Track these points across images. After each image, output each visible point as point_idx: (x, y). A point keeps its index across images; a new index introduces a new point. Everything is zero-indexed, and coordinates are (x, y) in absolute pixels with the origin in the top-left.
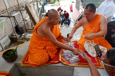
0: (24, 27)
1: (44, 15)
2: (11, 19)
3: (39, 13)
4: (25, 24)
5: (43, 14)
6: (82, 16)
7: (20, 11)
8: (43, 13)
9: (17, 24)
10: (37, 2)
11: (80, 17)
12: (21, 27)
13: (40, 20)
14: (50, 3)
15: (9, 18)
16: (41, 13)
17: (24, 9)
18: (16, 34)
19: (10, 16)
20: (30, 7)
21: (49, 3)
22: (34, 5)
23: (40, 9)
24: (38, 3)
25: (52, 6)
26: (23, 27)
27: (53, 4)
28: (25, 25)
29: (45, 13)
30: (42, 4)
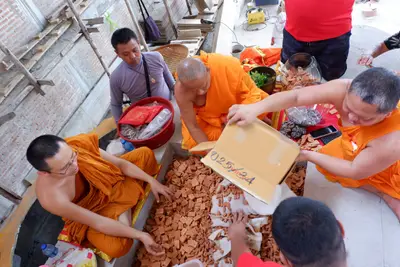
0: (167, 20)
4: (167, 8)
9: (146, 16)
12: (156, 22)
18: (147, 45)
26: (164, 18)
28: (168, 12)
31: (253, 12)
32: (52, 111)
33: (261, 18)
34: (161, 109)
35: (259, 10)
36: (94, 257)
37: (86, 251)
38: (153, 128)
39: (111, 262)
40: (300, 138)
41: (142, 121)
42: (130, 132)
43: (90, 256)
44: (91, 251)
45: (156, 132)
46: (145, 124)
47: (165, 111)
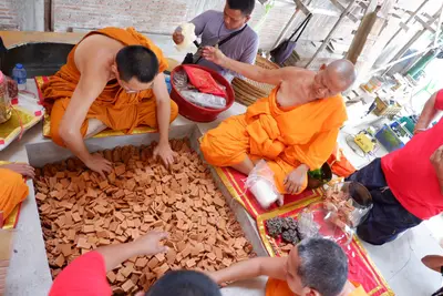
0: (305, 63)
1: (398, 84)
2: (297, 15)
3: (392, 64)
5: (398, 76)
7: (344, 12)
8: (404, 75)
10: (425, 29)
13: (370, 86)
15: (297, 9)
17: (360, 14)
19: (305, 4)
20: (385, 26)
22: (403, 26)
23: (409, 53)
24: (428, 32)
26: (305, 59)
28: (312, 59)
29: (409, 80)
30: (436, 45)
31: (367, 136)
32: (152, 13)
33: (367, 147)
34: (222, 96)
35: (373, 141)
36: (39, 118)
37: (41, 108)
38: (200, 99)
39: (46, 137)
40: (287, 243)
41: (199, 85)
42: (180, 82)
43: (38, 114)
44: (43, 112)
45: (198, 104)
46: (198, 90)
47: (222, 101)
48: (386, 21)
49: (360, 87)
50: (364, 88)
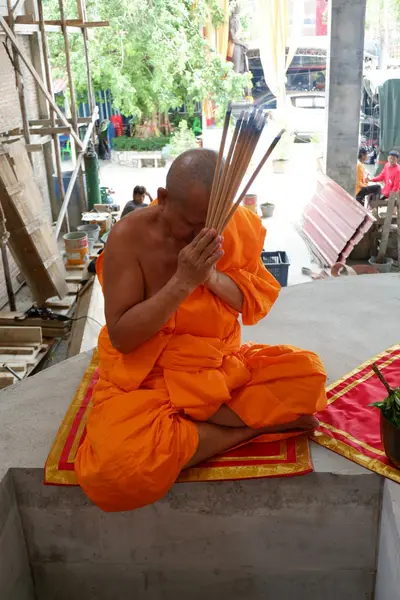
1: (101, 224)
3: (64, 211)
5: (88, 217)
6: (375, 227)
8: (91, 209)
10: (53, 135)
11: (360, 237)
13: (76, 256)
14: (133, 148)
16: (75, 209)
20: (12, 162)
21: (123, 148)
22: (30, 149)
23: (67, 181)
25: (145, 163)
27: (155, 155)
29: (104, 209)
30: (84, 146)
48: (8, 155)
49: (68, 269)
50: (71, 265)
